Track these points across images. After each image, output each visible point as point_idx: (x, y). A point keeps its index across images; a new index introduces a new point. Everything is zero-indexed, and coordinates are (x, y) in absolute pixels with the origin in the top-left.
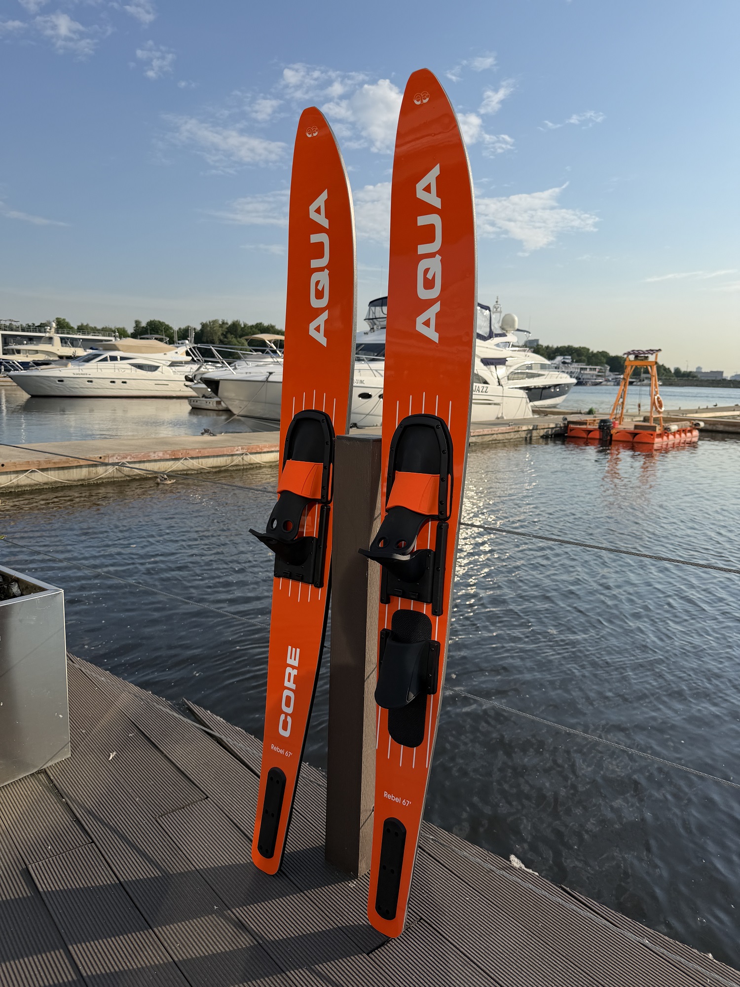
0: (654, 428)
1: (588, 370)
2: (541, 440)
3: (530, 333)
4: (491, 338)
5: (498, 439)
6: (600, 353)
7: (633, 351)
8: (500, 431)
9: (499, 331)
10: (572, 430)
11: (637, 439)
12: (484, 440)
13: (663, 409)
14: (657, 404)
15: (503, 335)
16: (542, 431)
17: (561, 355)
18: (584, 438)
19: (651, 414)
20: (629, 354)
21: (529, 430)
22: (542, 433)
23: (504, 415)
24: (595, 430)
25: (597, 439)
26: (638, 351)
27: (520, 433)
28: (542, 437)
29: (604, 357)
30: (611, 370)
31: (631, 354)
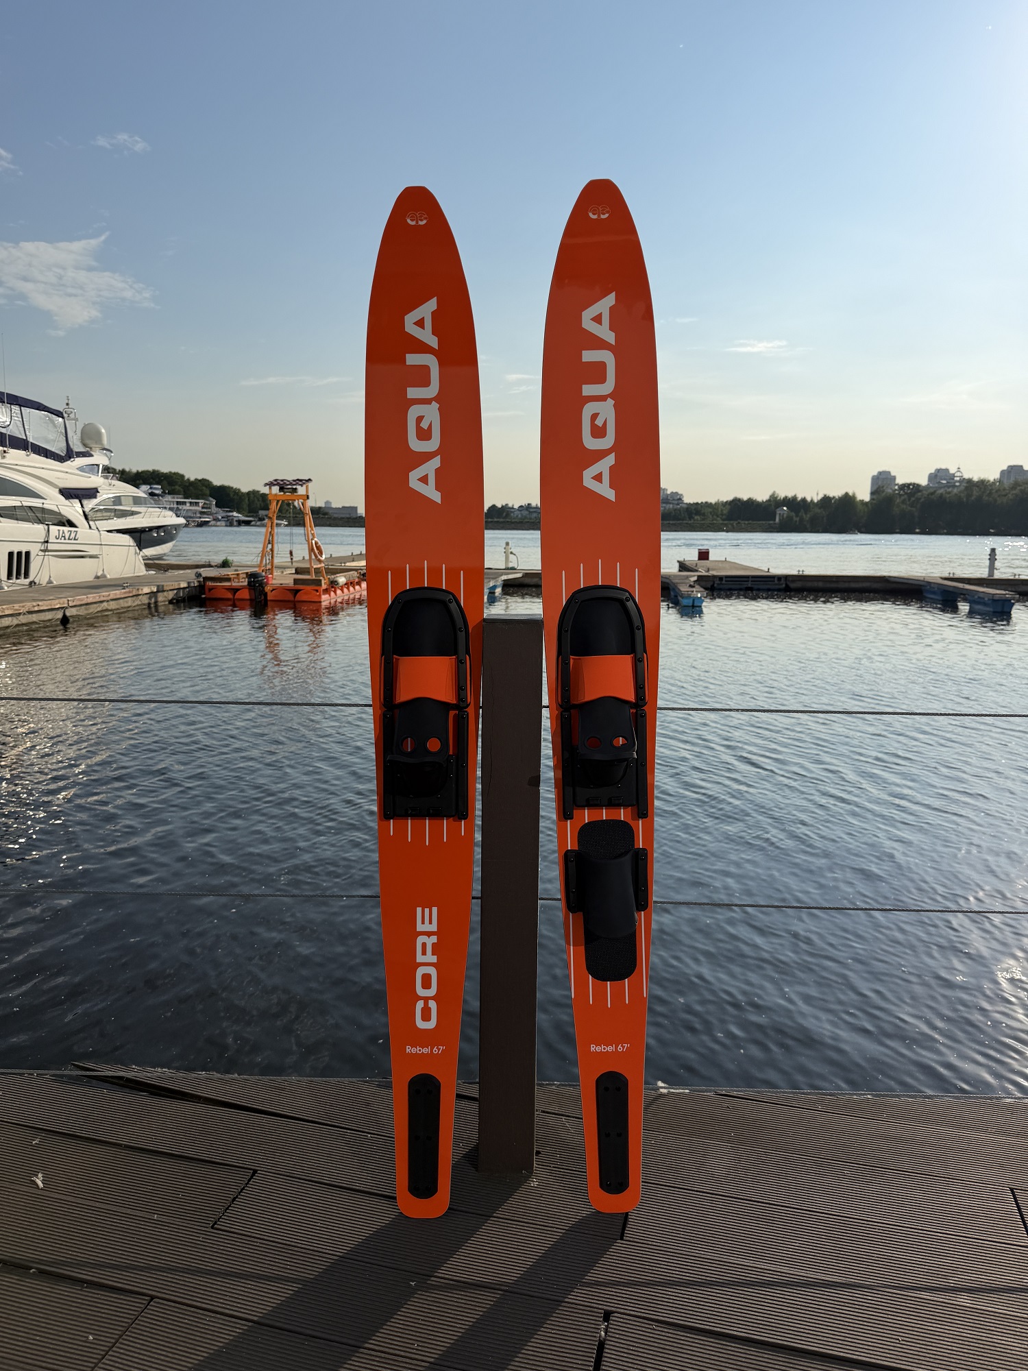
0: (318, 583)
1: (188, 505)
2: (171, 606)
3: (111, 452)
4: (70, 458)
5: (109, 608)
6: (200, 481)
7: (276, 480)
8: (111, 597)
9: (82, 449)
10: (211, 589)
11: (300, 597)
12: (91, 611)
13: (324, 556)
14: (315, 550)
15: (89, 455)
16: (170, 592)
17: (145, 483)
18: (228, 600)
19: (311, 564)
20: (271, 484)
21: (152, 592)
22: (171, 595)
23: (105, 573)
24: (243, 587)
25: (247, 600)
26: (282, 480)
27: (140, 597)
28: (171, 602)
29: (206, 487)
30: (217, 505)
31: (274, 485)
